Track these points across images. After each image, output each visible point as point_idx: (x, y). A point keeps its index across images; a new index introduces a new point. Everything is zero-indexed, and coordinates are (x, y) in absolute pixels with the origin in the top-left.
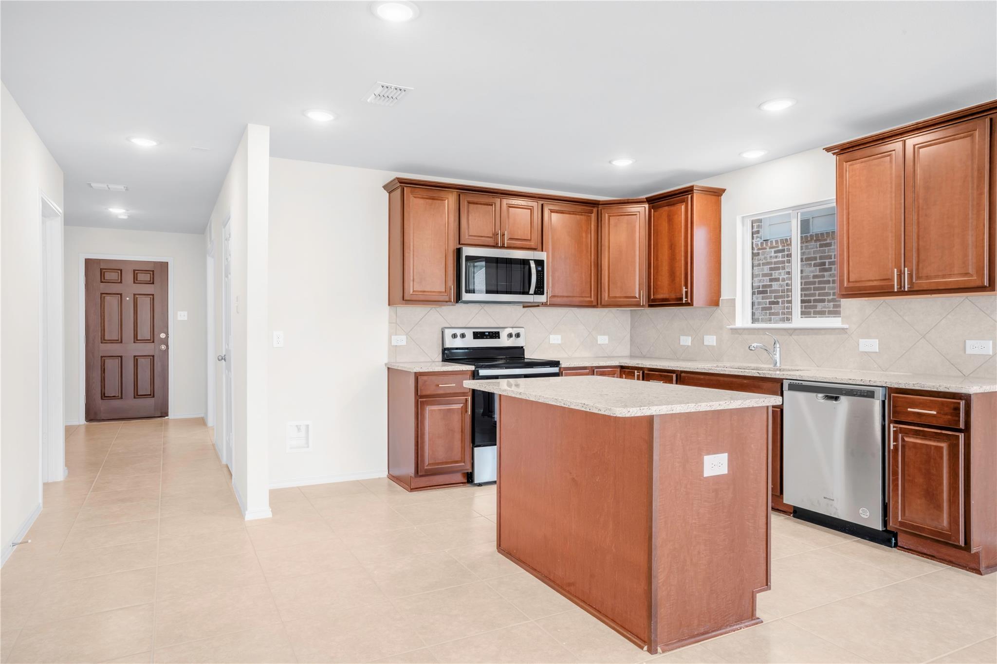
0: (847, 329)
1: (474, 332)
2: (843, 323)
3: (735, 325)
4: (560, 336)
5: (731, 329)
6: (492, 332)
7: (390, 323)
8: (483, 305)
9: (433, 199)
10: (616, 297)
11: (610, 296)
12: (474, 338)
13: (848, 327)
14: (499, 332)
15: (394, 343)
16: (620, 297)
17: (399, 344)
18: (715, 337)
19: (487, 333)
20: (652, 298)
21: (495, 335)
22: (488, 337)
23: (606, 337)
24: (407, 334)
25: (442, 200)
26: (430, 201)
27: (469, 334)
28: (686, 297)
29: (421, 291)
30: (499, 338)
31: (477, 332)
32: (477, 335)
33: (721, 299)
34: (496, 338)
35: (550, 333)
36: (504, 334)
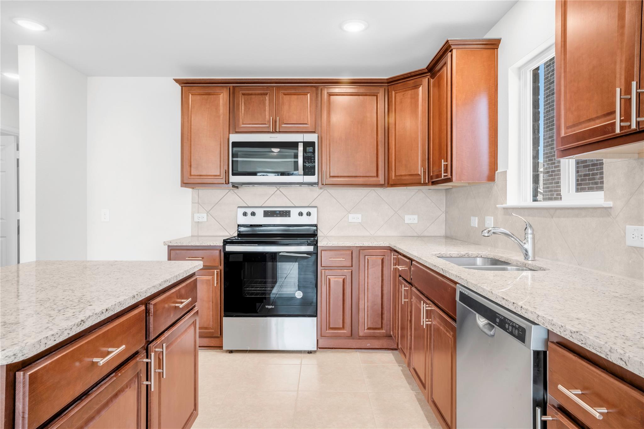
0: (611, 208)
1: (264, 211)
2: (606, 199)
3: (506, 204)
4: (361, 215)
5: (504, 208)
6: (283, 211)
7: (192, 203)
8: (278, 186)
9: (209, 94)
10: (401, 175)
11: (396, 174)
12: (264, 217)
13: (612, 206)
14: (290, 211)
15: (196, 220)
16: (405, 175)
17: (201, 220)
18: (493, 217)
19: (278, 212)
20: (432, 174)
21: (286, 214)
22: (279, 215)
23: (416, 217)
24: (208, 213)
25: (217, 95)
26: (206, 97)
27: (260, 212)
28: (446, 171)
29: (198, 176)
30: (290, 216)
31: (268, 211)
32: (267, 214)
33: (496, 172)
34: (286, 217)
35: (349, 212)
36: (294, 212)
